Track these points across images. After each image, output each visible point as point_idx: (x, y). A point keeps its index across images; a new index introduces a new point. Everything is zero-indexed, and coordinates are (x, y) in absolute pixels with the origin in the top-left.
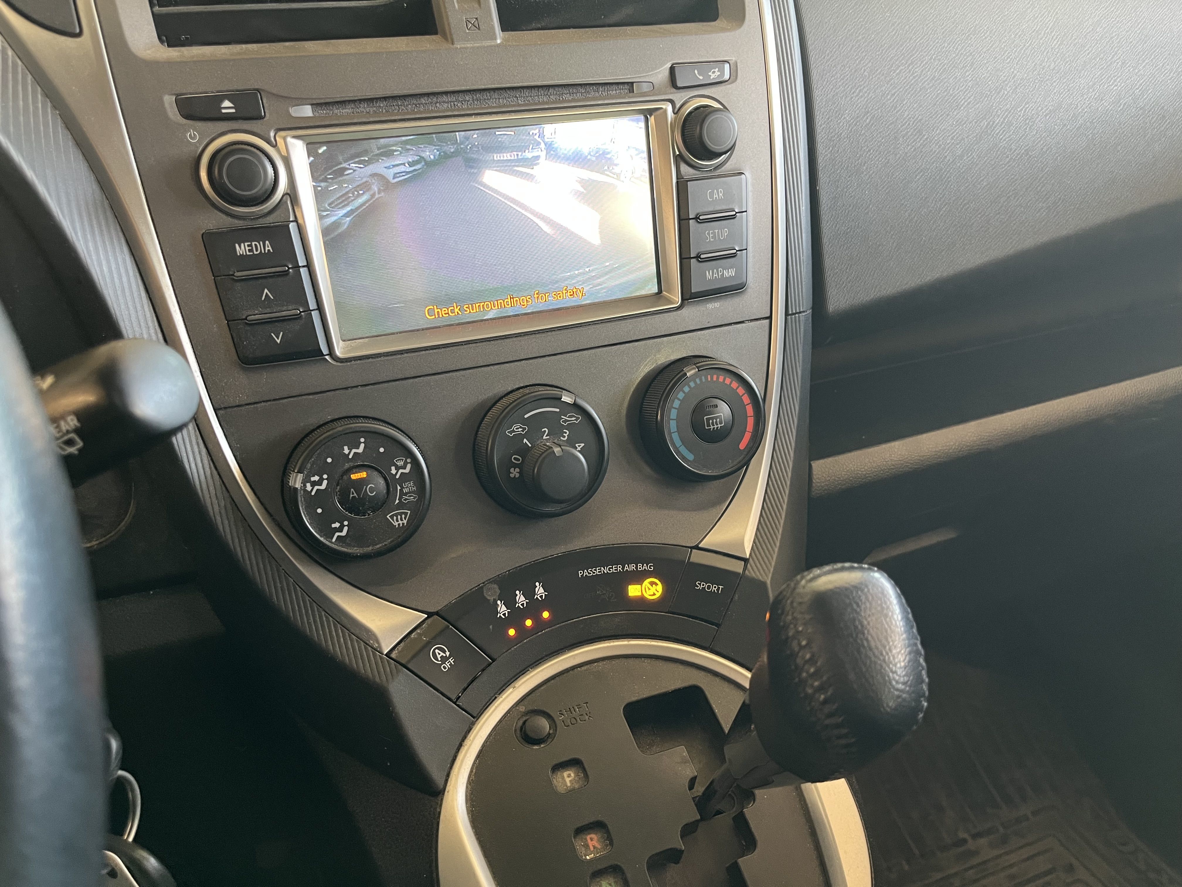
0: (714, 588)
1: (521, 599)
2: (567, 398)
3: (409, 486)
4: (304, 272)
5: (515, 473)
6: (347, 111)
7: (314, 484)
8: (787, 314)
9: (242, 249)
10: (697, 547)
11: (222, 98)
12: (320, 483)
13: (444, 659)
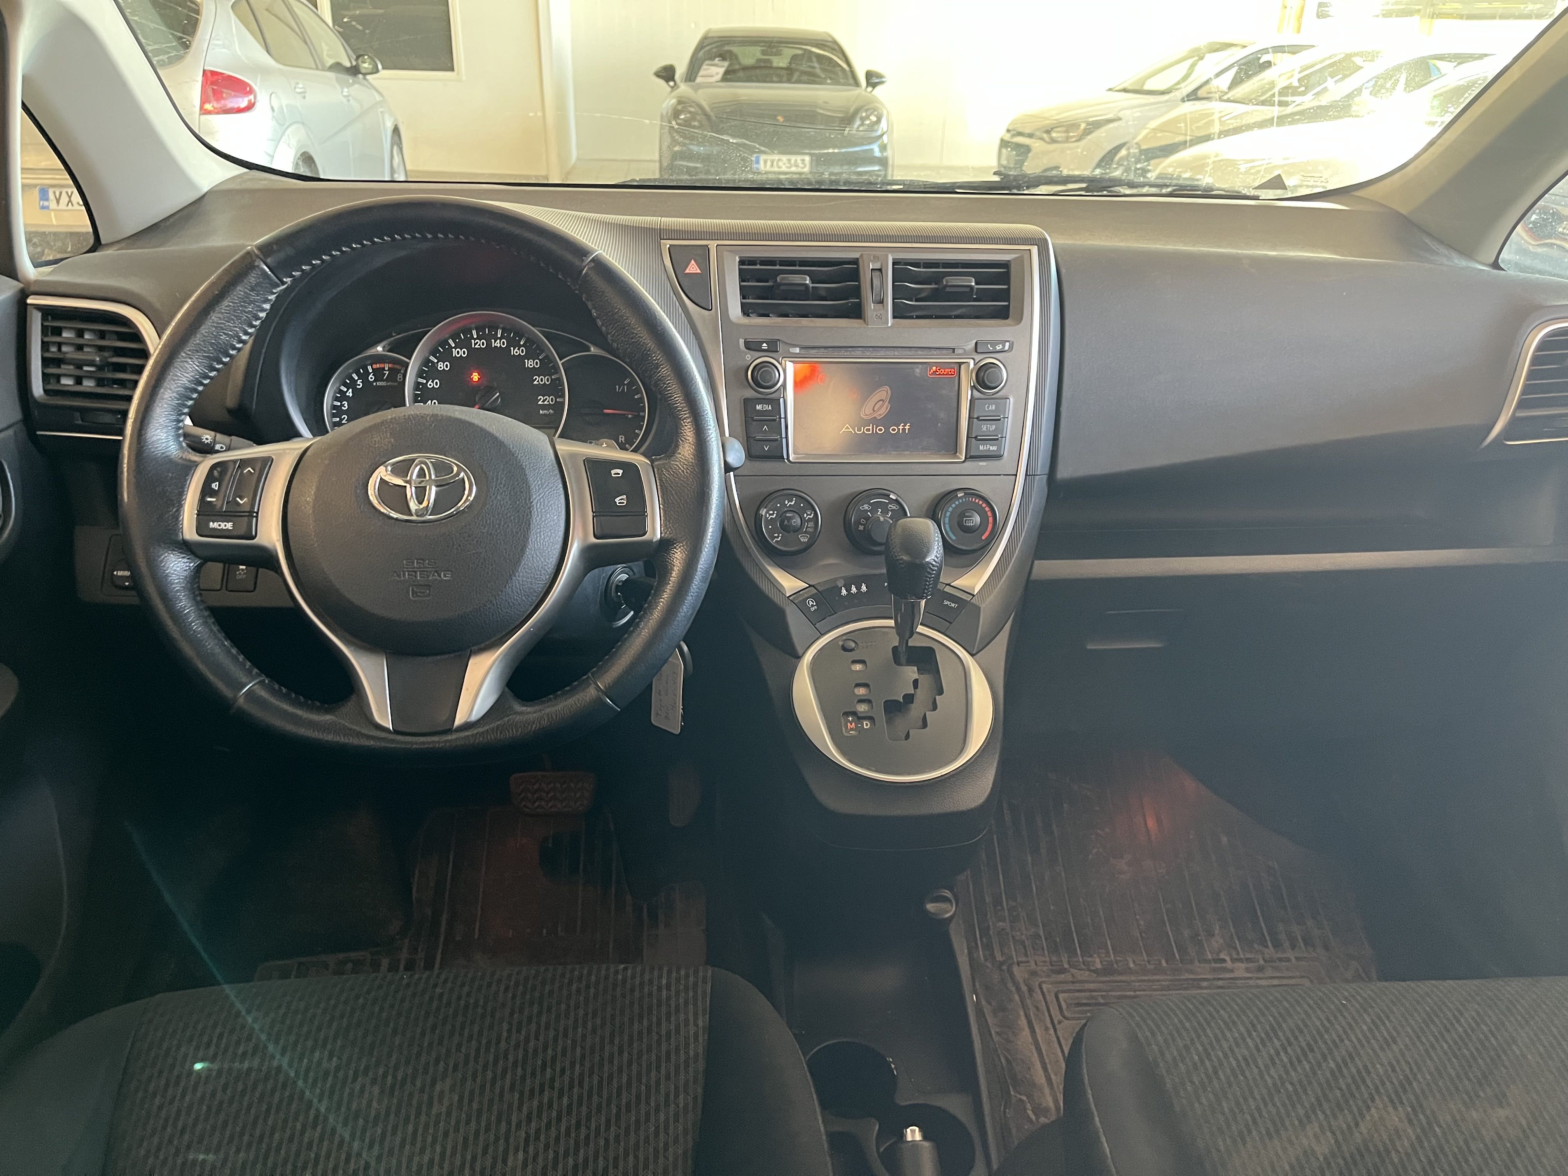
0: (953, 605)
1: (854, 590)
2: (892, 496)
3: (811, 524)
4: (783, 420)
5: (861, 528)
6: (813, 351)
7: (770, 515)
8: (1026, 475)
9: (759, 407)
10: (949, 585)
11: (763, 342)
12: (772, 514)
13: (813, 606)
